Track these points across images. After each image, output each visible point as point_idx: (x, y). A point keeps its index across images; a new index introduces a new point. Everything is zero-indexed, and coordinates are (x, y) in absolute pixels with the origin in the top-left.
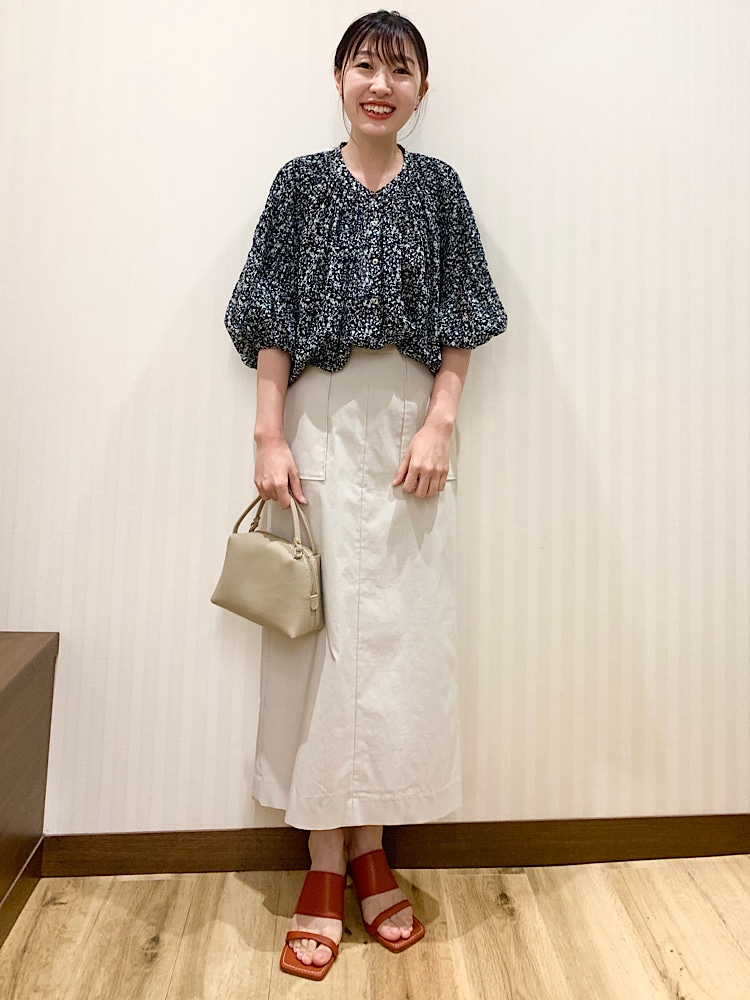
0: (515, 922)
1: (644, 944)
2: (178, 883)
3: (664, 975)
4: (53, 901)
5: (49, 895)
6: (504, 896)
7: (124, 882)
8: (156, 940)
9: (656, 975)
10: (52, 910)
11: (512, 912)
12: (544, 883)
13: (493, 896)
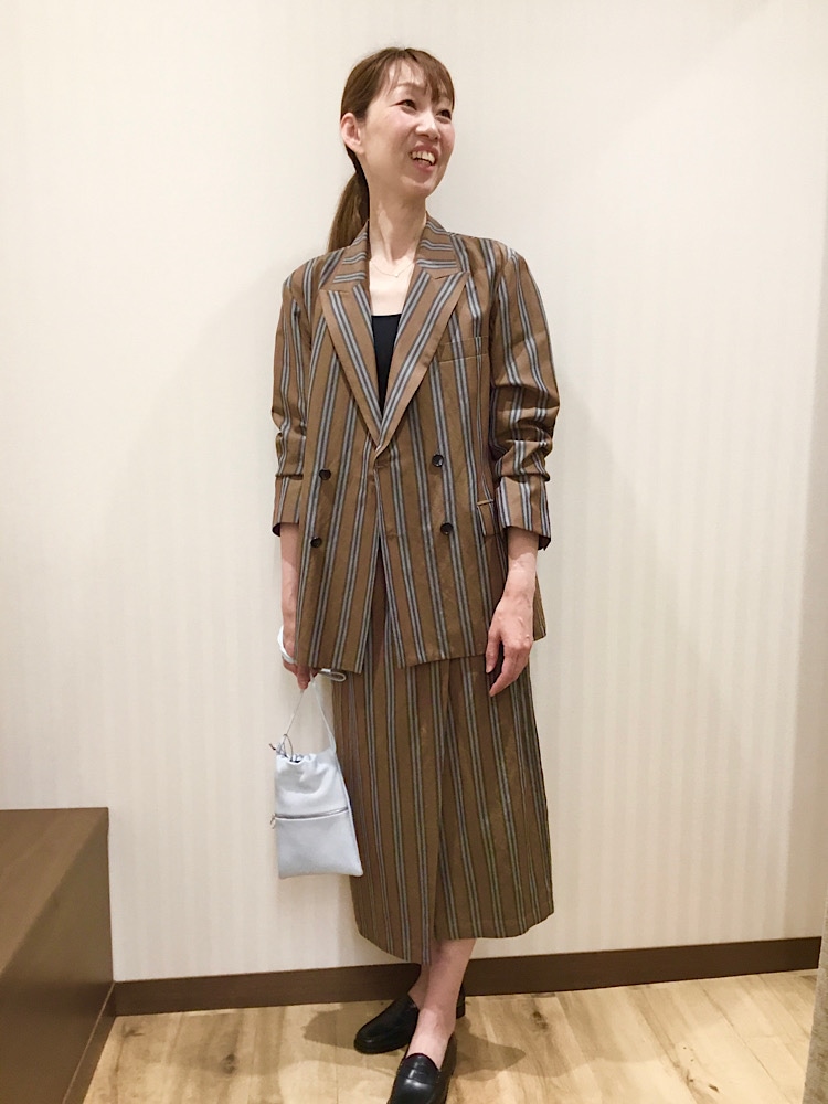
0: (547, 1033)
1: (661, 1045)
2: (242, 1015)
3: (677, 1065)
4: (132, 1033)
5: (128, 1029)
6: (537, 1015)
7: (193, 1017)
8: (231, 1058)
9: (671, 1065)
10: (133, 1039)
11: (545, 1026)
12: (573, 1003)
13: (527, 1015)
